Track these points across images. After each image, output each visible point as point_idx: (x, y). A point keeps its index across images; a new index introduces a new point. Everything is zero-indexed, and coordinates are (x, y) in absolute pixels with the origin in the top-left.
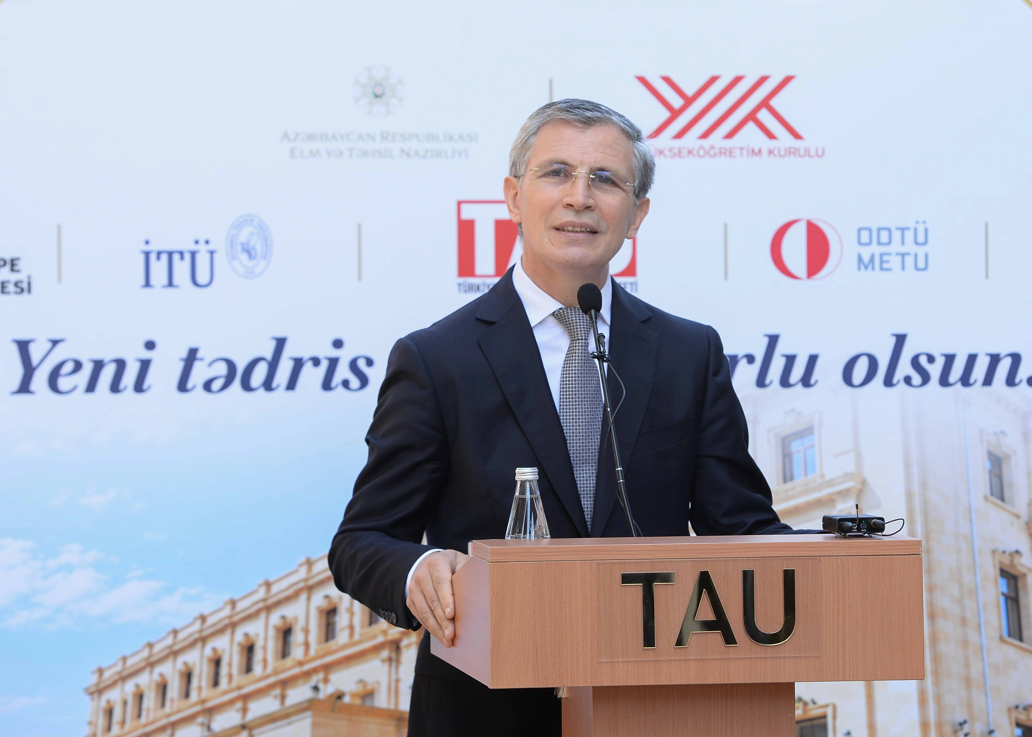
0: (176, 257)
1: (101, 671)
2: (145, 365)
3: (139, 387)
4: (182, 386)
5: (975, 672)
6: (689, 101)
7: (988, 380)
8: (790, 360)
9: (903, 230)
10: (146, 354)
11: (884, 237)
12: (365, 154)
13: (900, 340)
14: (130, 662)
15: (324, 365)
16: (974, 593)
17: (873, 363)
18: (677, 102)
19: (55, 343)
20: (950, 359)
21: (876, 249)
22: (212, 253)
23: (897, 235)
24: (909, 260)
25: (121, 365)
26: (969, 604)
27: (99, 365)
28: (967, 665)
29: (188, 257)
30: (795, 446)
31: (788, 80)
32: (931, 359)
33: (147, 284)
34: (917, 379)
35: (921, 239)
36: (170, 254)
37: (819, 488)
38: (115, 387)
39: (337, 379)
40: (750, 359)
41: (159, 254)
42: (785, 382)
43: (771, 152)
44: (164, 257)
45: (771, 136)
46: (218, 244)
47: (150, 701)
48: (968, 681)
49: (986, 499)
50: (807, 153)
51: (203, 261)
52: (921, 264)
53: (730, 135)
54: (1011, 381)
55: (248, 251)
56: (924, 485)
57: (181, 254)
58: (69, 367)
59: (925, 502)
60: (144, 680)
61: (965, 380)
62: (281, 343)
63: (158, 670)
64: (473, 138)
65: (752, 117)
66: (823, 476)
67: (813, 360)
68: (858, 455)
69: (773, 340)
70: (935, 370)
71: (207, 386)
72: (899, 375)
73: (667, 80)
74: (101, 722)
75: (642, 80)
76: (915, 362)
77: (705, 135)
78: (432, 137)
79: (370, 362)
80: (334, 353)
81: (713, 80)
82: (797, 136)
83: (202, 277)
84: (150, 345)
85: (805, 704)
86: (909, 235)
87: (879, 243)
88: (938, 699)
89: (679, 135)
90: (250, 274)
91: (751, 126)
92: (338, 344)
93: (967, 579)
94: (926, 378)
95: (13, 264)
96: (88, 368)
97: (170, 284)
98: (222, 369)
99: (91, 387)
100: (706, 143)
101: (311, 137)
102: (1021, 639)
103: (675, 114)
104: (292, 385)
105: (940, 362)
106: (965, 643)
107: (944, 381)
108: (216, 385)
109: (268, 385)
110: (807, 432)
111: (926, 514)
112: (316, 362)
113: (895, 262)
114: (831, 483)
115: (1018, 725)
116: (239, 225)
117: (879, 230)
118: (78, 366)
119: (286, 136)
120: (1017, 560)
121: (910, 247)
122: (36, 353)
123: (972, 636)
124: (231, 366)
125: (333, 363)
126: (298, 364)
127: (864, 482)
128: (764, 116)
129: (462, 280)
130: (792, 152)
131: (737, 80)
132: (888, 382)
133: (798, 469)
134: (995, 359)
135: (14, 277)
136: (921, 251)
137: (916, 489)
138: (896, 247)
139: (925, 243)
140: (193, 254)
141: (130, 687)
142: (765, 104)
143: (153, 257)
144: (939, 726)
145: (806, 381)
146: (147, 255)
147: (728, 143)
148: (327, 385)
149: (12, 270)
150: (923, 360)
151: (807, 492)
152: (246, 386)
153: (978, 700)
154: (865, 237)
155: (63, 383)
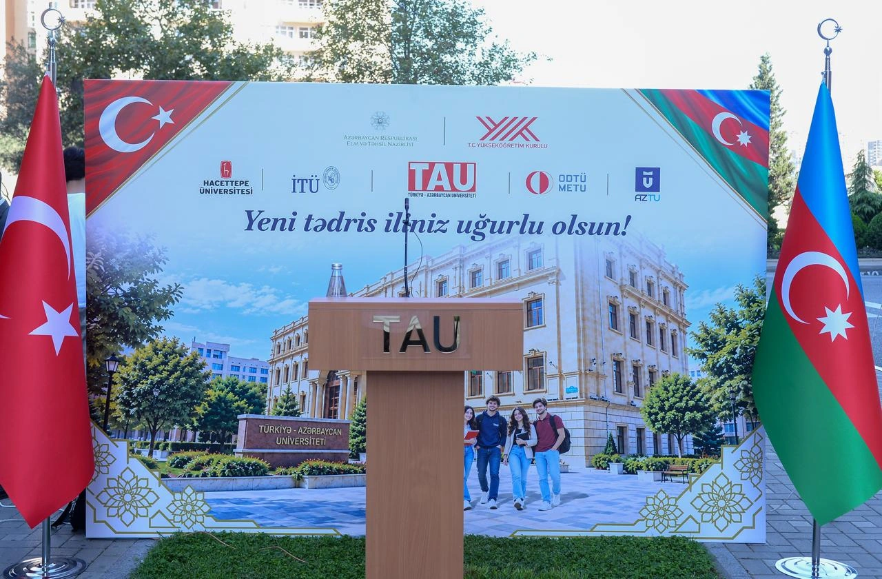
0: (305, 181)
1: (276, 332)
2: (293, 221)
3: (291, 229)
4: (306, 229)
5: (599, 341)
6: (497, 126)
7: (607, 233)
8: (533, 224)
9: (576, 176)
10: (294, 217)
11: (569, 178)
12: (375, 144)
13: (574, 217)
14: (286, 329)
15: (358, 221)
16: (600, 311)
17: (564, 225)
18: (492, 126)
19: (261, 212)
20: (593, 224)
21: (566, 183)
22: (318, 180)
23: (574, 178)
24: (579, 187)
25: (284, 220)
26: (598, 316)
27: (276, 220)
28: (596, 339)
29: (309, 181)
30: (534, 256)
31: (534, 119)
32: (586, 224)
33: (294, 191)
34: (580, 232)
35: (583, 180)
36: (303, 180)
37: (543, 272)
38: (282, 229)
39: (363, 228)
40: (518, 223)
41: (298, 180)
42: (531, 232)
43: (527, 146)
44: (300, 181)
45: (527, 140)
46: (320, 177)
47: (294, 343)
48: (596, 344)
49: (605, 277)
50: (541, 146)
51: (314, 183)
52: (583, 189)
53: (512, 139)
54: (616, 233)
55: (331, 180)
56: (582, 272)
57: (307, 180)
58: (265, 221)
59: (582, 278)
60: (291, 335)
61: (599, 233)
62: (342, 214)
63: (297, 332)
64: (415, 139)
65: (520, 132)
66: (544, 267)
67: (541, 224)
68: (557, 260)
69: (526, 216)
70: (587, 229)
71: (315, 229)
72: (573, 230)
73: (489, 118)
74: (276, 350)
75: (479, 118)
76: (580, 225)
77: (502, 139)
78: (399, 138)
79: (375, 222)
80: (362, 218)
81: (506, 118)
82: (537, 140)
83: (314, 189)
84: (295, 214)
85: (535, 351)
86: (579, 178)
87: (567, 181)
88: (585, 351)
89: (493, 139)
90: (331, 188)
91: (520, 135)
92: (363, 214)
93: (597, 306)
94: (584, 231)
95: (246, 183)
96: (272, 221)
97: (302, 191)
98: (320, 223)
99: (273, 229)
100: (503, 142)
101: (355, 138)
102: (616, 329)
103: (491, 131)
104: (346, 229)
105: (589, 225)
106: (596, 330)
107: (591, 233)
108: (319, 229)
109: (338, 229)
110: (539, 251)
111: (582, 282)
112: (355, 221)
113: (573, 188)
114: (547, 270)
115: (614, 361)
116: (328, 170)
117: (567, 176)
118: (269, 221)
119: (346, 137)
120: (616, 300)
121: (579, 182)
122: (254, 215)
123: (598, 327)
124: (324, 221)
125: (362, 221)
126: (349, 221)
127: (559, 270)
128: (525, 132)
129: (410, 192)
130: (535, 146)
131: (515, 118)
132: (570, 233)
133: (535, 264)
134: (610, 225)
135: (246, 188)
136: (583, 184)
137: (579, 273)
138: (574, 182)
139: (585, 181)
140: (311, 180)
141: (286, 338)
142: (525, 127)
143: (296, 181)
144: (585, 361)
145: (539, 232)
146: (294, 180)
147: (511, 142)
148: (359, 230)
149: (246, 185)
150: (583, 225)
151: (538, 273)
152: (330, 230)
153: (600, 351)
154: (562, 178)
155: (264, 227)
